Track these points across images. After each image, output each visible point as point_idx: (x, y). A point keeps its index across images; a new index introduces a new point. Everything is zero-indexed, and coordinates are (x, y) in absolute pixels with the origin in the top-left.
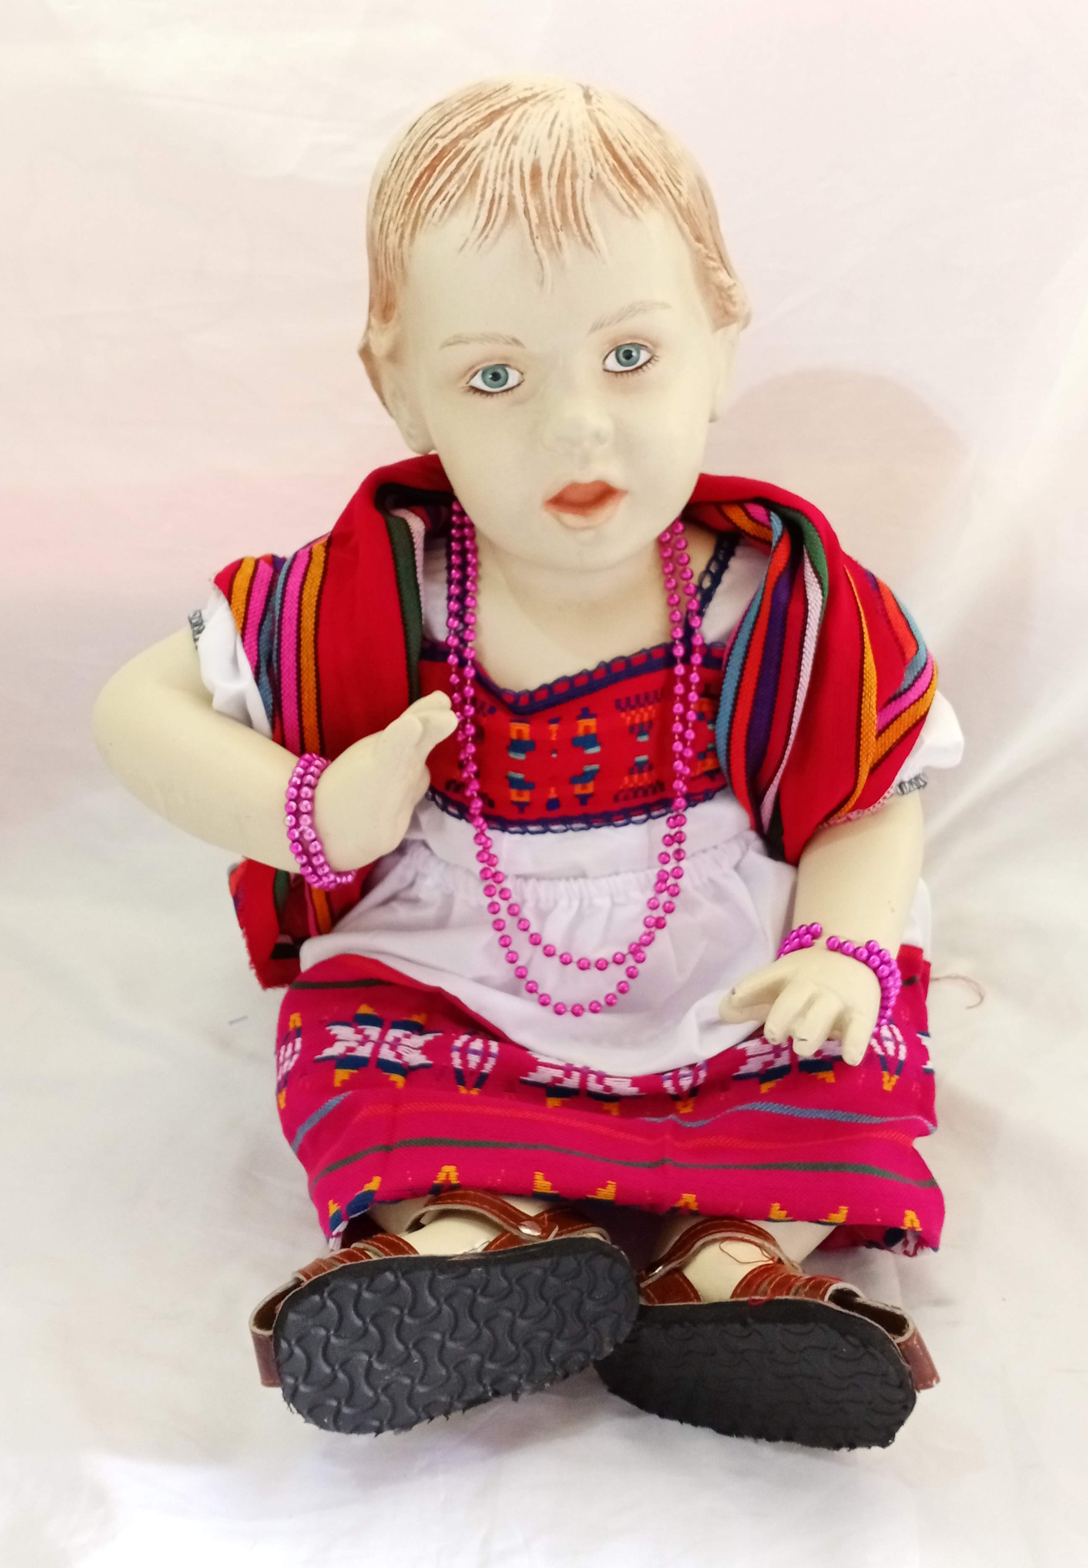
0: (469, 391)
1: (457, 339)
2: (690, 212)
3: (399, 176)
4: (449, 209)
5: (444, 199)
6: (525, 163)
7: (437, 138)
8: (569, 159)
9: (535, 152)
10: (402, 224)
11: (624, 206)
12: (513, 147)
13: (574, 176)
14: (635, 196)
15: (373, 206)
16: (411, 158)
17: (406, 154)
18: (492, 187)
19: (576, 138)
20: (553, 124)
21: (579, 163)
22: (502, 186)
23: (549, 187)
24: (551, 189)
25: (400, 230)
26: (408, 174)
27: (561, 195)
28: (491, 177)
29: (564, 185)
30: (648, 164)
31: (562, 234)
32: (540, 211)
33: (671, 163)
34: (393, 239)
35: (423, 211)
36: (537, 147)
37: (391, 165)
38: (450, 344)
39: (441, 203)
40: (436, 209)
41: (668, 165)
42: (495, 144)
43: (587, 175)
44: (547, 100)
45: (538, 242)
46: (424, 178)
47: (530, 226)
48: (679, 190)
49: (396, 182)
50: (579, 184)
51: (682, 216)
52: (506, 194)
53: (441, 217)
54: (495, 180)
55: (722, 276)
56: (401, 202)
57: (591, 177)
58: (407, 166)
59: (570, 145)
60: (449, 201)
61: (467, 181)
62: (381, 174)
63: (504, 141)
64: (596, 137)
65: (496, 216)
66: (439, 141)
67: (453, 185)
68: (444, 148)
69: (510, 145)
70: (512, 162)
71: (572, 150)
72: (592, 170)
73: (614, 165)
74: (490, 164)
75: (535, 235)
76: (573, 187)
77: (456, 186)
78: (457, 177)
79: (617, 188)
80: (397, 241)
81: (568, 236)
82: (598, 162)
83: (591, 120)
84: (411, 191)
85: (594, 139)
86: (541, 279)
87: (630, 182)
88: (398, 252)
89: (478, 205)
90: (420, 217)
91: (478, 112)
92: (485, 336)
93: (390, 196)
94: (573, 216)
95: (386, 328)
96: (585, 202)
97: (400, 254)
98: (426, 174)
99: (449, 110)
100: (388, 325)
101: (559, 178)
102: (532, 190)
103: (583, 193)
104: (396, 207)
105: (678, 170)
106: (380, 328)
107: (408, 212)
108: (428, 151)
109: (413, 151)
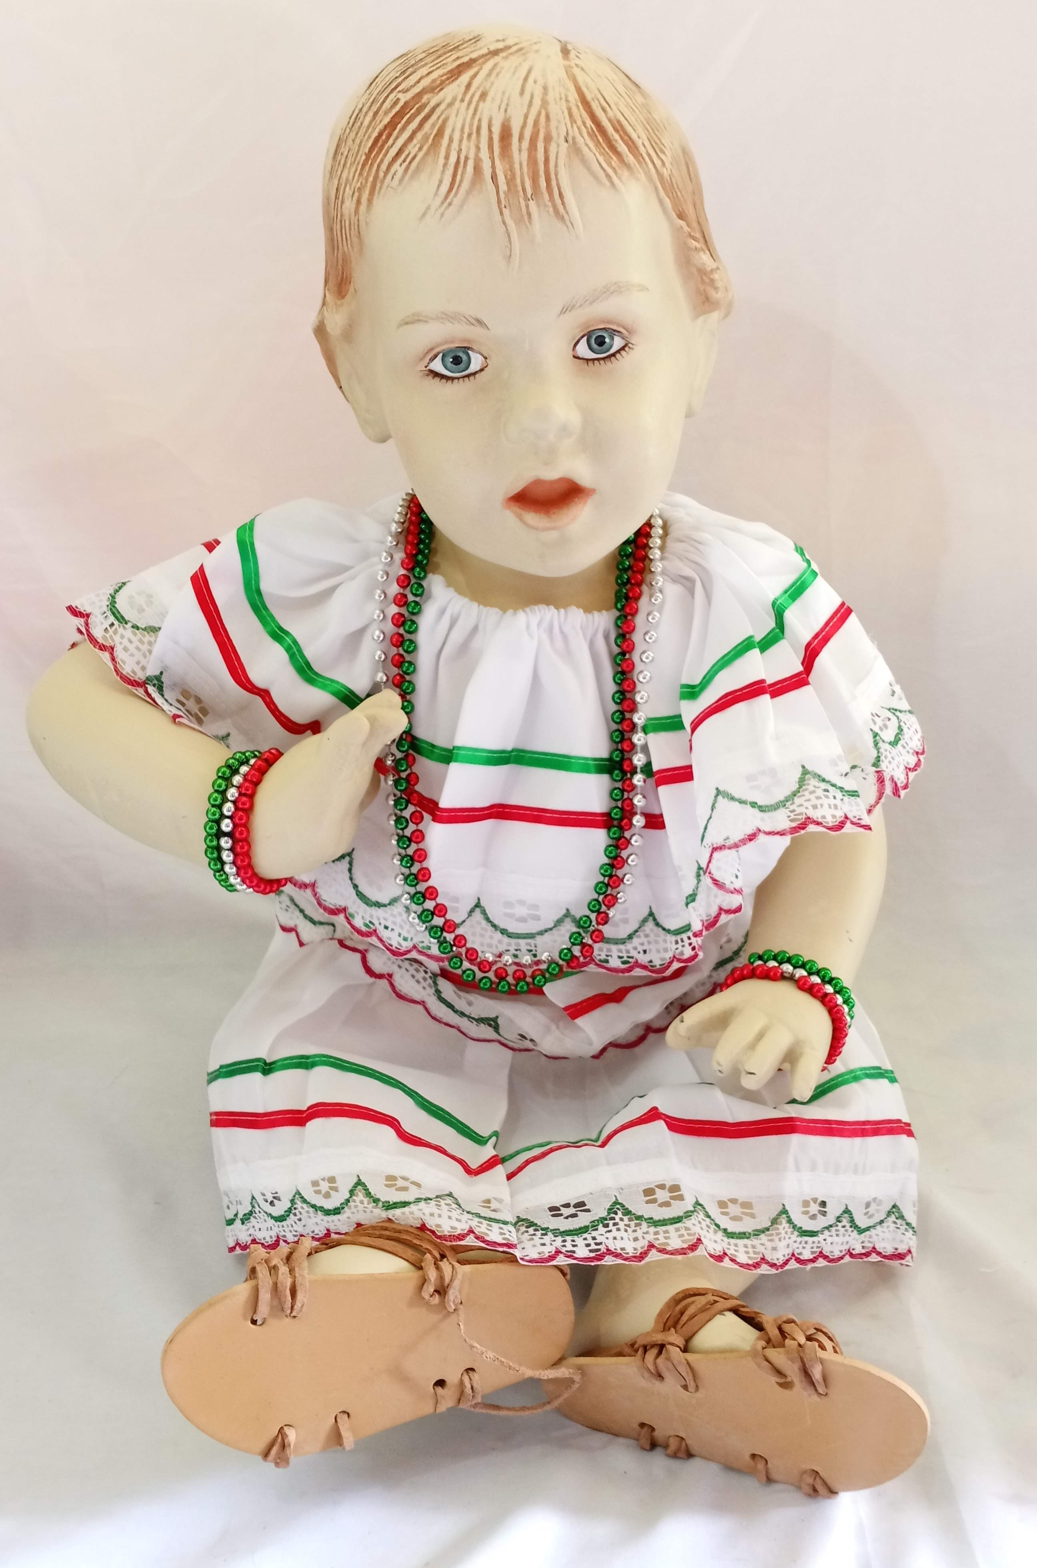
0: (427, 375)
1: (416, 318)
2: (673, 185)
3: (357, 134)
4: (410, 172)
5: (404, 161)
6: (494, 122)
7: (400, 92)
8: (543, 119)
9: (506, 111)
10: (359, 188)
11: (602, 174)
12: (481, 105)
13: (548, 139)
14: (613, 163)
15: (329, 167)
16: (371, 114)
17: (365, 110)
18: (457, 148)
19: (551, 97)
20: (526, 79)
21: (553, 124)
22: (468, 148)
23: (520, 151)
24: (522, 153)
25: (356, 194)
26: (366, 133)
27: (532, 161)
28: (456, 136)
29: (536, 149)
30: (629, 129)
31: (532, 203)
32: (509, 178)
33: (654, 128)
34: (349, 205)
35: (381, 174)
36: (507, 105)
37: (349, 123)
38: (407, 323)
39: (401, 165)
40: (397, 171)
41: (651, 131)
42: (462, 100)
43: (562, 140)
44: (520, 53)
45: (506, 212)
46: (384, 137)
47: (498, 192)
48: (662, 160)
49: (353, 141)
50: (552, 149)
51: (664, 189)
52: (472, 156)
53: (401, 181)
54: (461, 141)
55: (704, 258)
56: (358, 163)
57: (567, 141)
58: (366, 123)
59: (545, 103)
60: (410, 163)
61: (430, 141)
62: (339, 132)
63: (472, 98)
64: (573, 96)
65: (461, 181)
66: (400, 95)
67: (415, 145)
68: (406, 103)
69: (478, 102)
70: (480, 120)
71: (546, 109)
72: (567, 133)
73: (592, 129)
74: (455, 123)
75: (503, 203)
76: (546, 151)
77: (418, 146)
78: (419, 136)
79: (595, 156)
80: (354, 206)
81: (538, 205)
82: (574, 125)
83: (569, 77)
84: (369, 151)
85: (570, 99)
86: (508, 254)
87: (609, 148)
88: (354, 220)
89: (441, 168)
90: (378, 181)
91: (444, 64)
92: (446, 315)
93: (347, 157)
94: (545, 184)
95: (342, 305)
96: (559, 169)
97: (356, 222)
98: (386, 132)
99: (413, 62)
100: (343, 301)
101: (530, 140)
102: (500, 153)
103: (557, 158)
104: (353, 170)
105: (661, 137)
106: (336, 304)
107: (365, 174)
108: (389, 107)
109: (373, 107)
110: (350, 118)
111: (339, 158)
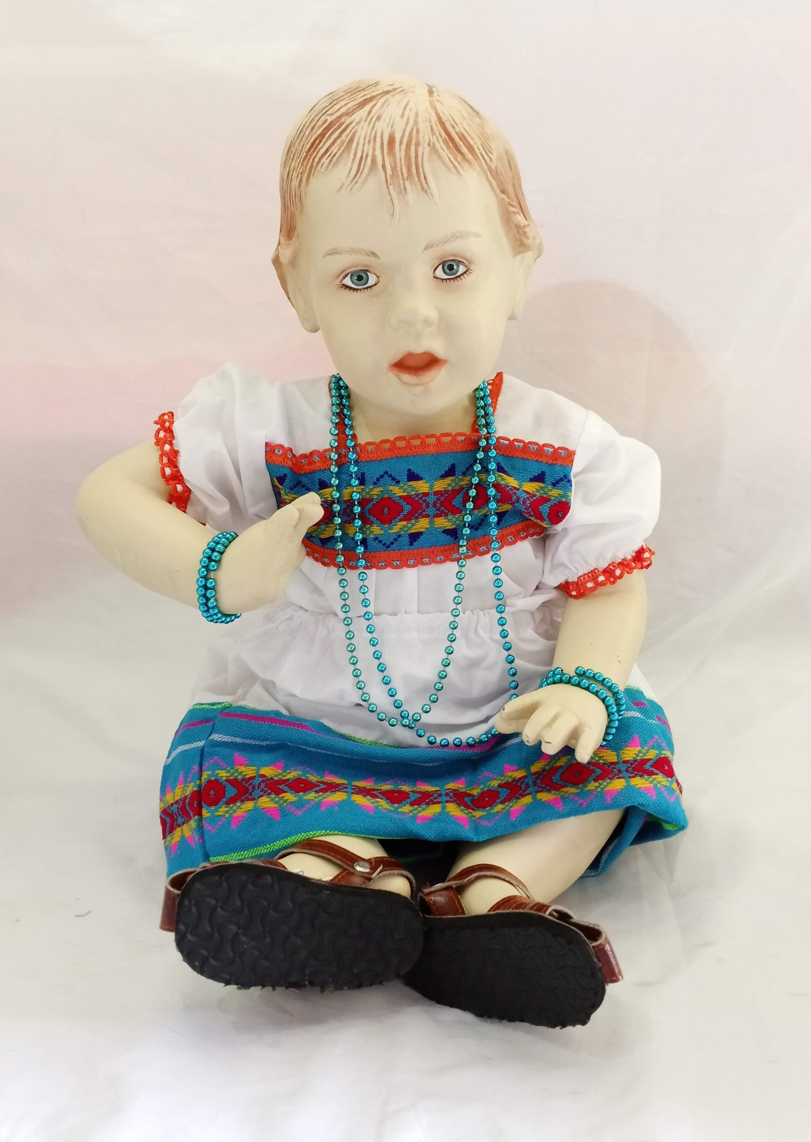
0: (342, 287)
1: (334, 251)
2: (497, 173)
3: (301, 140)
4: (332, 163)
5: (329, 156)
6: (384, 134)
7: (327, 115)
8: (414, 132)
9: (392, 127)
10: (301, 173)
11: (451, 165)
12: (377, 123)
13: (418, 144)
14: (459, 159)
15: (284, 161)
16: (310, 128)
17: (306, 126)
18: (361, 149)
19: (420, 119)
20: (405, 108)
21: (421, 135)
22: (368, 149)
23: (400, 150)
24: (401, 152)
25: (300, 176)
26: (306, 139)
27: (408, 157)
28: (361, 142)
29: (410, 150)
30: (469, 139)
31: (407, 183)
32: (393, 166)
33: (485, 140)
34: (295, 183)
35: (315, 164)
36: (393, 124)
37: (297, 133)
38: (329, 254)
39: (327, 159)
40: (324, 162)
41: (483, 140)
42: (366, 120)
43: (426, 145)
44: (403, 92)
45: (391, 187)
46: (317, 142)
47: (386, 176)
48: (490, 158)
49: (299, 144)
50: (420, 150)
51: (492, 175)
52: (370, 154)
53: (327, 168)
54: (364, 144)
55: (520, 219)
56: (301, 158)
57: (429, 145)
58: (307, 133)
59: (416, 123)
60: (333, 157)
61: (345, 144)
62: (291, 139)
63: (371, 119)
64: (434, 118)
65: (363, 169)
66: (328, 117)
67: (335, 148)
68: (331, 122)
69: (375, 122)
70: (376, 132)
71: (417, 126)
72: (430, 140)
73: (445, 137)
74: (361, 134)
75: (389, 182)
76: (416, 151)
77: (338, 148)
78: (339, 142)
79: (447, 154)
80: (298, 183)
81: (411, 184)
82: (434, 137)
83: (431, 107)
84: (308, 150)
85: (432, 120)
86: (392, 212)
87: (456, 150)
88: (298, 191)
89: (351, 161)
90: (313, 168)
91: (355, 99)
92: (353, 249)
93: (295, 153)
94: (415, 171)
95: (290, 244)
96: (424, 162)
97: (299, 193)
98: (319, 139)
99: (337, 98)
100: (290, 242)
101: (407, 143)
102: (388, 152)
103: (423, 155)
104: (298, 161)
105: (490, 144)
106: (286, 244)
107: (305, 164)
108: (321, 124)
109: (311, 124)
110: (298, 130)
111: (290, 155)
